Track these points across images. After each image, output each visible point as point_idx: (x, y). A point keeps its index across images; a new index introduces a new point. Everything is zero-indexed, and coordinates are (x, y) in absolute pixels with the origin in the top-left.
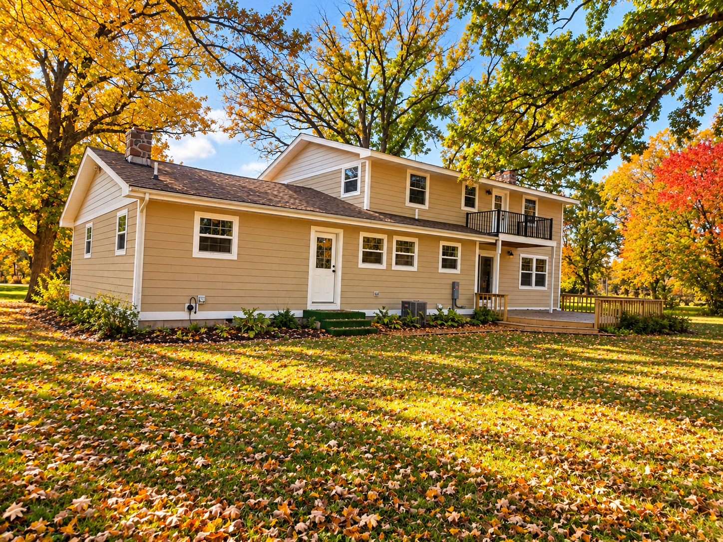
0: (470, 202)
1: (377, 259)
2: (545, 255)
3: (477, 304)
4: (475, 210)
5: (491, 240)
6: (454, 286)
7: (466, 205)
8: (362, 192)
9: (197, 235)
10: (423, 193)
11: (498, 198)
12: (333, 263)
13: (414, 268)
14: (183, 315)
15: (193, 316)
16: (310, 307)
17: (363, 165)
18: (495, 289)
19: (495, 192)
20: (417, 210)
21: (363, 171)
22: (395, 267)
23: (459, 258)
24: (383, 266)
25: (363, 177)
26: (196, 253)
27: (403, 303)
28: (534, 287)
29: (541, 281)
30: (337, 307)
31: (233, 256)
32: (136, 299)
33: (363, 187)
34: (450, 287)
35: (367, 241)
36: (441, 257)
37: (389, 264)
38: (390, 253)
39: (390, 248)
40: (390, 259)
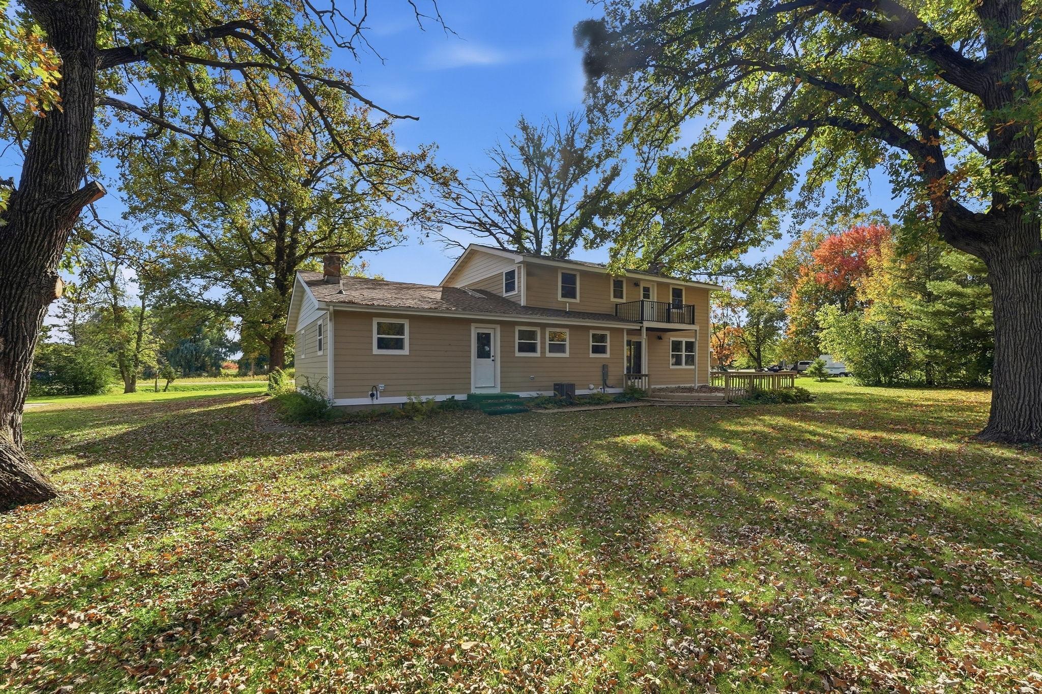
0: (618, 294)
1: (532, 348)
2: (691, 337)
3: (627, 382)
4: (624, 301)
5: (636, 327)
6: (605, 367)
7: (615, 297)
8: (519, 291)
9: (375, 336)
10: (574, 289)
11: (646, 290)
12: (492, 354)
13: (567, 355)
14: (367, 401)
15: (376, 402)
16: (473, 391)
17: (519, 268)
18: (645, 370)
19: (642, 285)
20: (568, 303)
21: (519, 273)
22: (548, 355)
23: (608, 344)
24: (538, 354)
25: (519, 278)
26: (376, 351)
27: (555, 385)
28: (684, 366)
29: (690, 360)
30: (497, 391)
31: (406, 351)
32: (328, 387)
33: (519, 287)
34: (601, 369)
35: (522, 334)
36: (591, 344)
37: (543, 352)
38: (543, 343)
39: (543, 338)
40: (543, 348)
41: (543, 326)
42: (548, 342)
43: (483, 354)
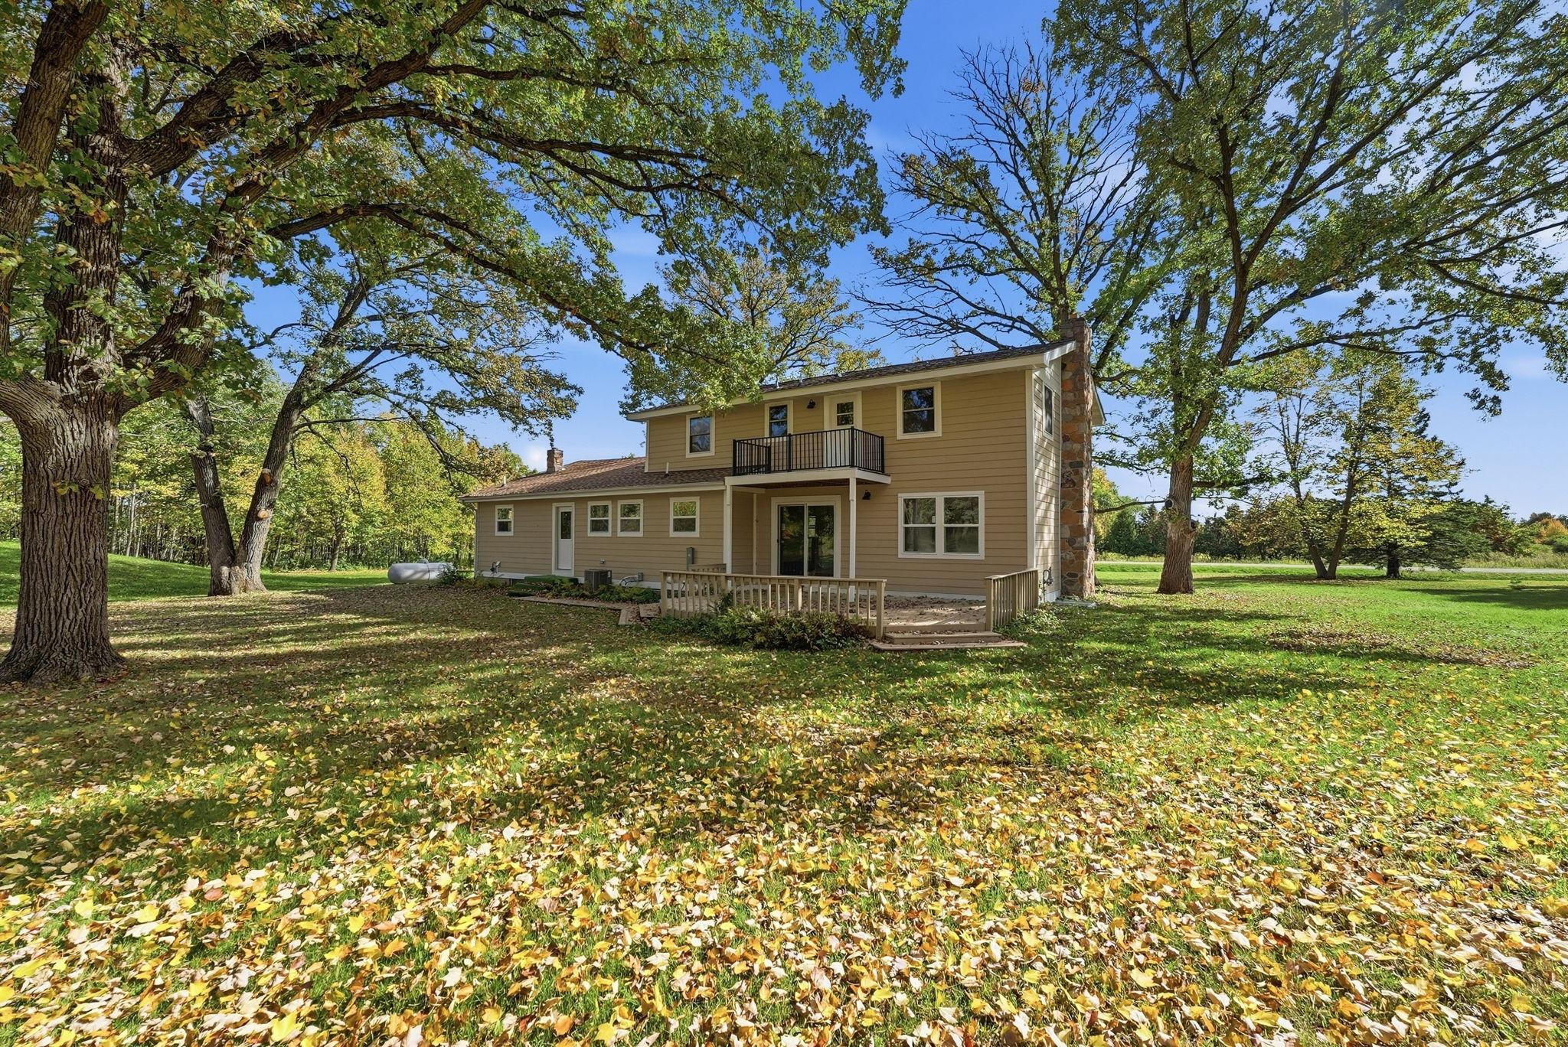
1: (604, 526)
6: (689, 552)
7: (772, 434)
9: (497, 521)
10: (709, 436)
11: (846, 408)
12: (573, 534)
13: (641, 534)
16: (554, 572)
22: (620, 534)
23: (697, 517)
24: (609, 534)
28: (941, 554)
30: (571, 575)
31: (511, 532)
34: (686, 554)
35: (595, 510)
36: (672, 517)
37: (614, 532)
38: (615, 520)
39: (614, 514)
40: (614, 526)
41: (614, 499)
42: (619, 518)
43: (565, 533)
